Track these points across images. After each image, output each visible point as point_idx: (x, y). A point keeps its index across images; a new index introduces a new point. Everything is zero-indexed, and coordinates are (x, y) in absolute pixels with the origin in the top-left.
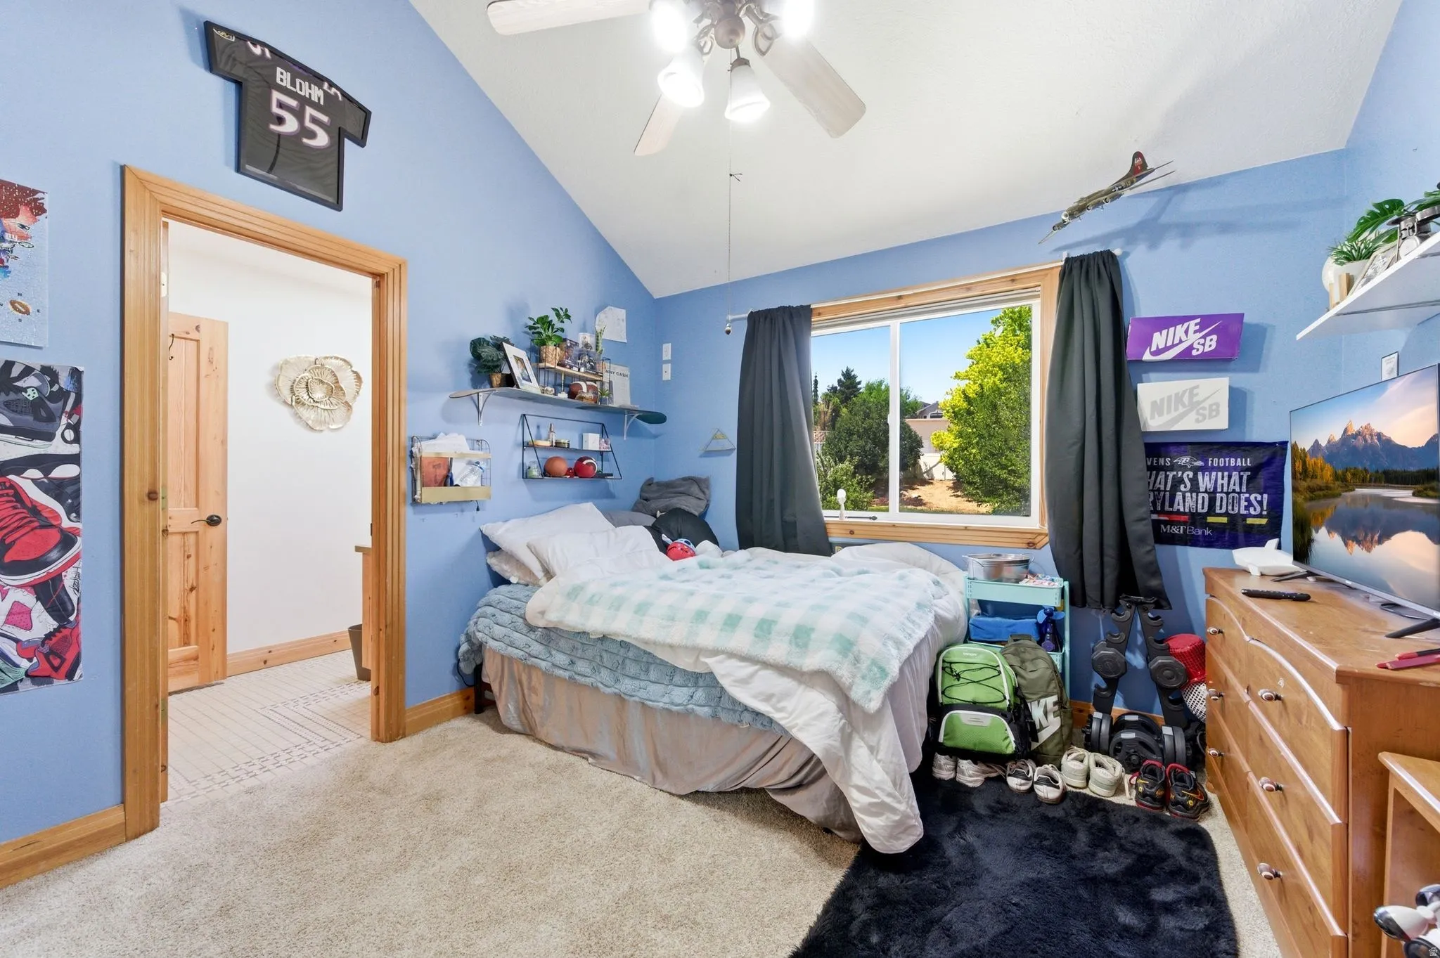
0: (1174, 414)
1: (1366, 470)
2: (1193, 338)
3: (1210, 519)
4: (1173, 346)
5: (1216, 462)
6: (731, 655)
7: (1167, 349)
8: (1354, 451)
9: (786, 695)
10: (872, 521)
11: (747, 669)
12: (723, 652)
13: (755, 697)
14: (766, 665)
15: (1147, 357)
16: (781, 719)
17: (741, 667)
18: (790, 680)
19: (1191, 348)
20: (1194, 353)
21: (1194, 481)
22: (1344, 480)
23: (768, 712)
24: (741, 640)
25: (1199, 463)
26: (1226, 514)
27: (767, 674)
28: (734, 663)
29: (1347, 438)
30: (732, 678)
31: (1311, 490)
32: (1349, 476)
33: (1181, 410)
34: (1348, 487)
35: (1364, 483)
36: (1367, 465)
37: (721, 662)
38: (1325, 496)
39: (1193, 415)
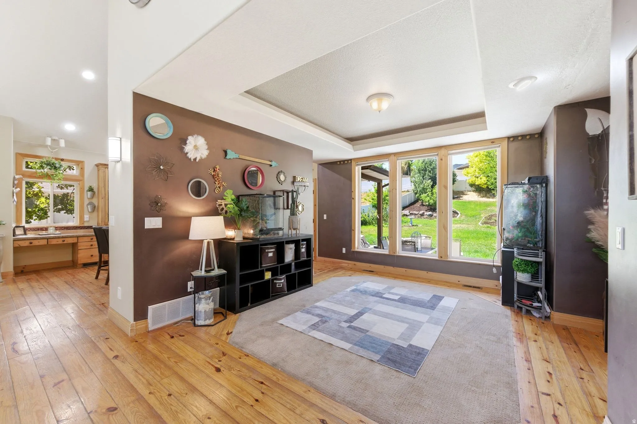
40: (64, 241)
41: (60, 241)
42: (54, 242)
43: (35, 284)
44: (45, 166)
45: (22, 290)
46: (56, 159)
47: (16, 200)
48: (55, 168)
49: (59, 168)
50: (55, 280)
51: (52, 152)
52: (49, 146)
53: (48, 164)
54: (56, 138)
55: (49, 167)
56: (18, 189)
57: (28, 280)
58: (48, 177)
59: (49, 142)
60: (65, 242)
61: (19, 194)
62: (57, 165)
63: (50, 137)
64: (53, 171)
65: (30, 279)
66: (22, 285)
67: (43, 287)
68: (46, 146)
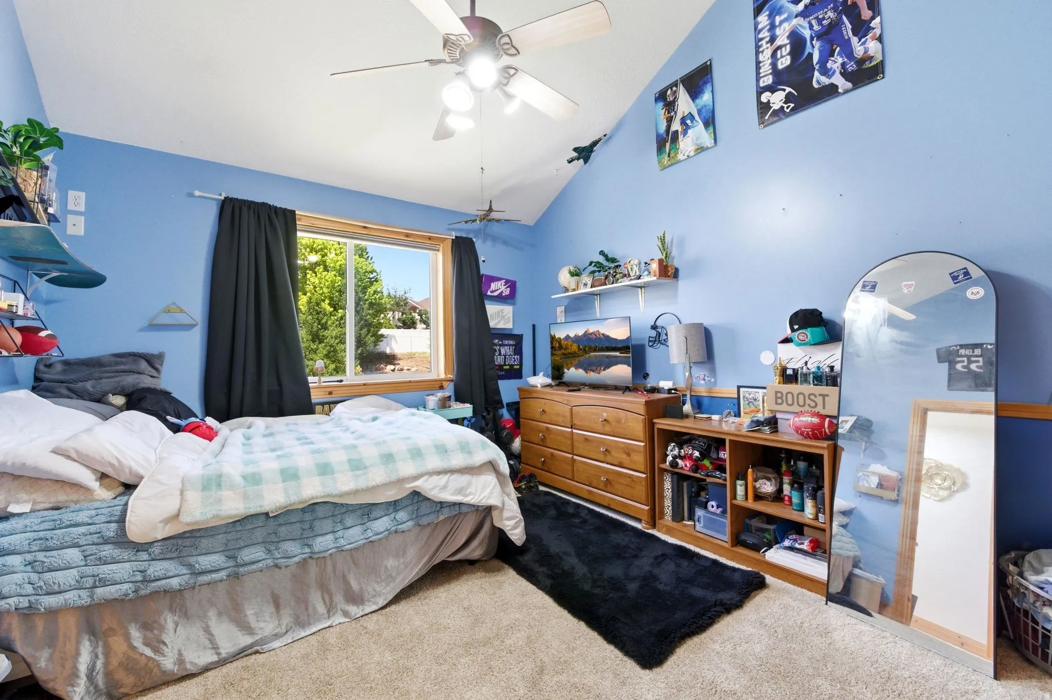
0: (497, 321)
1: (596, 347)
2: (503, 288)
3: (505, 367)
4: (497, 290)
5: (506, 342)
6: (431, 473)
7: (496, 291)
8: (590, 339)
9: (469, 484)
10: (339, 383)
11: (444, 479)
12: (426, 474)
13: (453, 494)
14: (452, 471)
15: (489, 293)
16: (471, 500)
17: (440, 479)
18: (467, 475)
19: (502, 292)
20: (503, 295)
21: (500, 350)
22: (585, 350)
23: (462, 500)
24: (434, 462)
25: (500, 343)
26: (508, 365)
27: (455, 477)
28: (435, 478)
29: (586, 334)
30: (438, 488)
31: (564, 354)
32: (587, 349)
33: (499, 319)
34: (585, 352)
35: (595, 350)
36: (597, 345)
37: (426, 481)
38: (573, 357)
39: (502, 322)
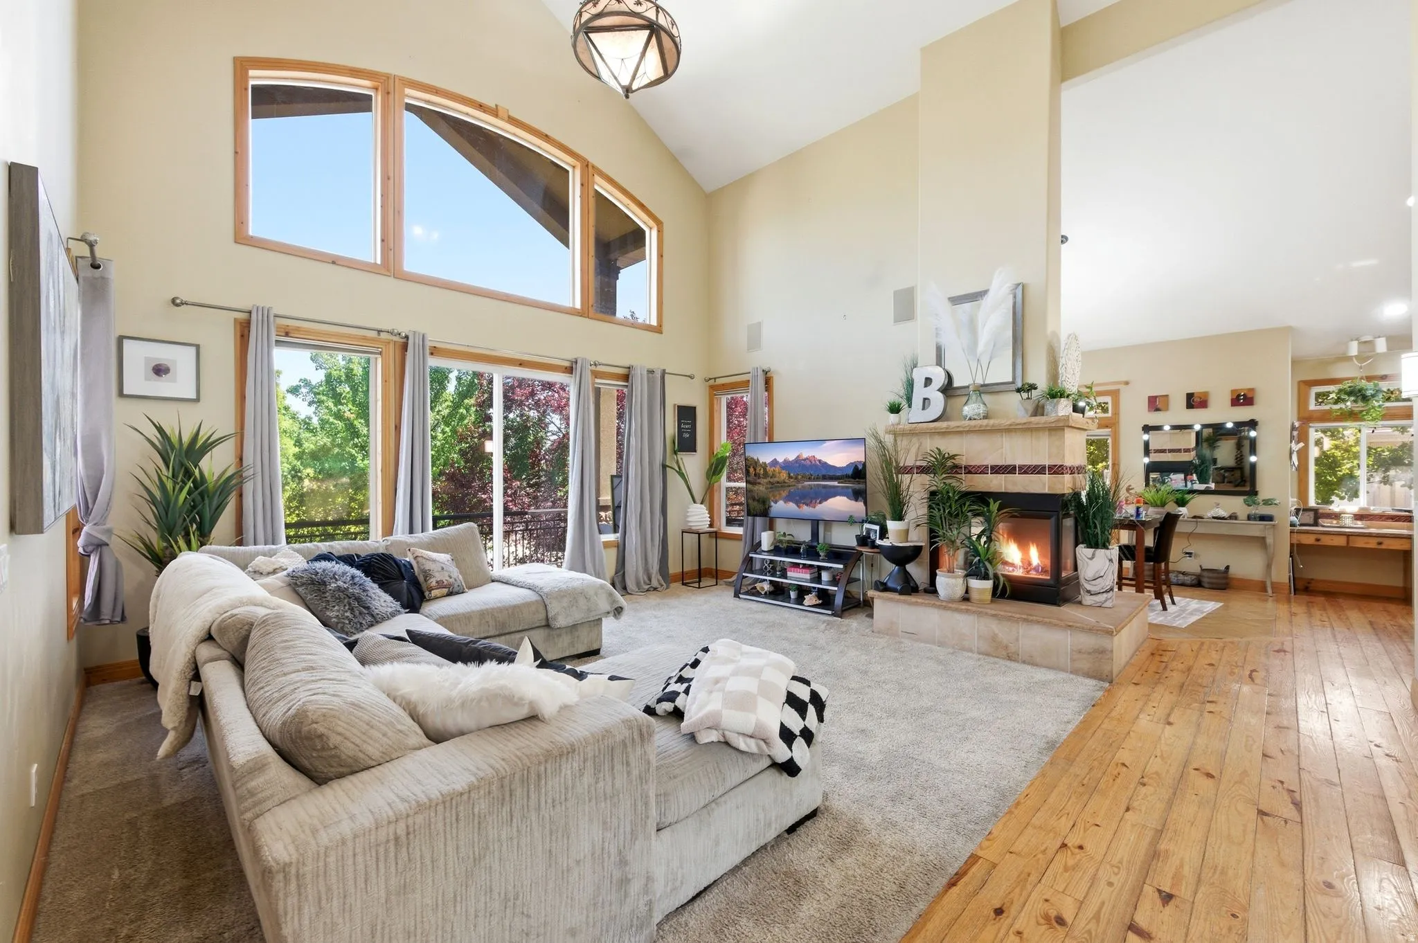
40: (1380, 544)
41: (1372, 544)
42: (1360, 543)
43: (1317, 613)
44: (1346, 397)
45: (1293, 614)
46: (1369, 379)
47: (1296, 463)
48: (1365, 398)
49: (1373, 396)
50: (1354, 615)
51: (1361, 368)
52: (1355, 356)
53: (1350, 393)
54: (1368, 338)
55: (1352, 398)
56: (1301, 445)
57: (1309, 605)
58: (1352, 416)
59: (1354, 349)
60: (1383, 547)
61: (1303, 454)
62: (1369, 393)
63: (1357, 340)
64: (1360, 404)
65: (1312, 602)
66: (1299, 609)
67: (1327, 620)
68: (1349, 359)
